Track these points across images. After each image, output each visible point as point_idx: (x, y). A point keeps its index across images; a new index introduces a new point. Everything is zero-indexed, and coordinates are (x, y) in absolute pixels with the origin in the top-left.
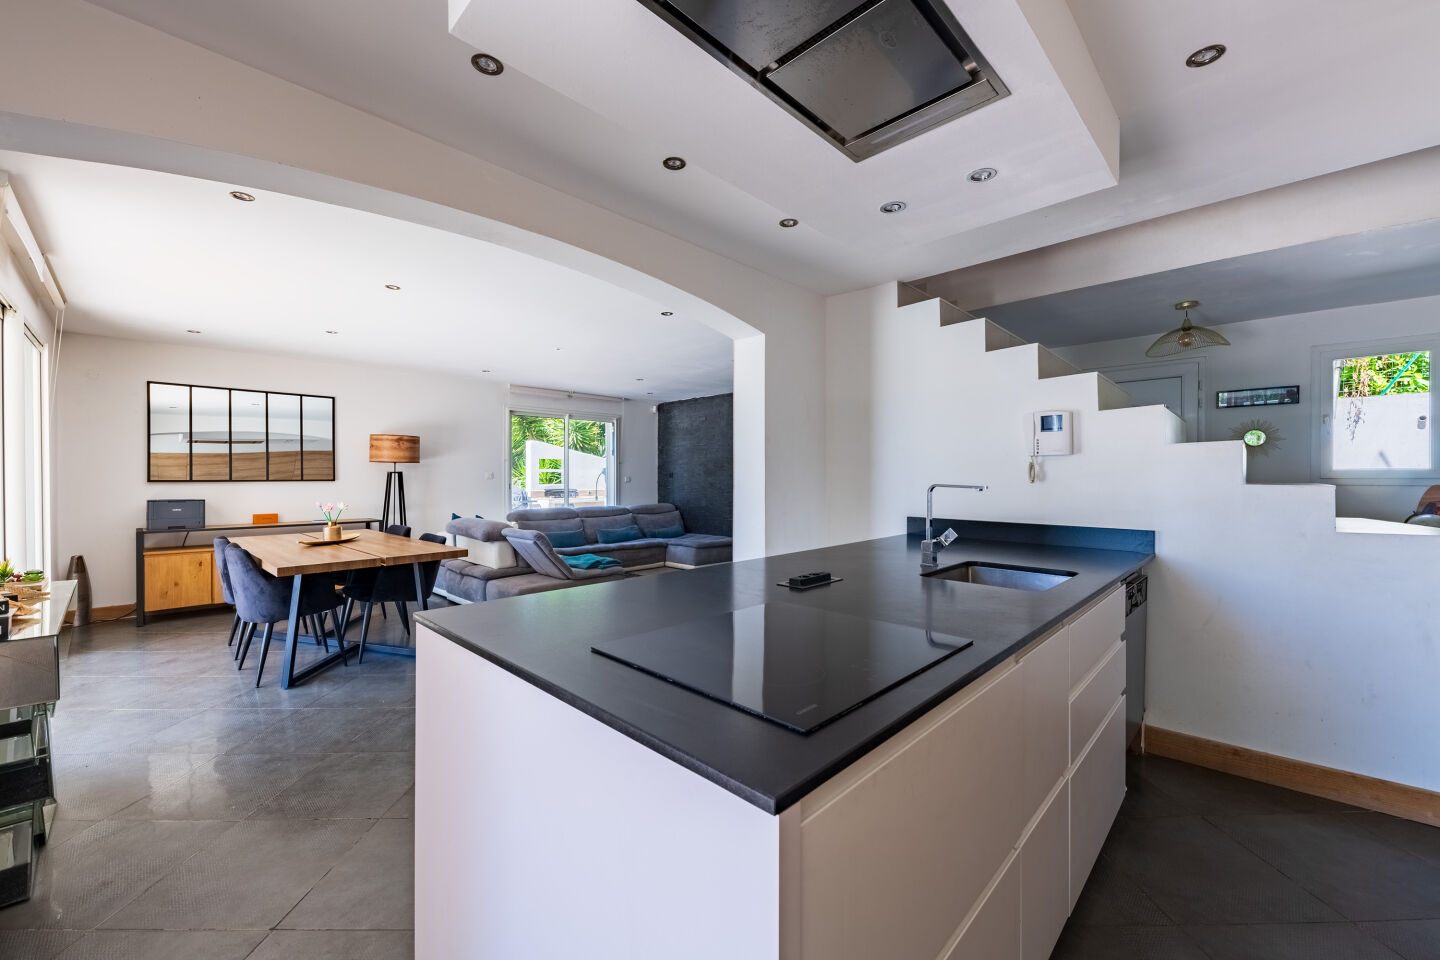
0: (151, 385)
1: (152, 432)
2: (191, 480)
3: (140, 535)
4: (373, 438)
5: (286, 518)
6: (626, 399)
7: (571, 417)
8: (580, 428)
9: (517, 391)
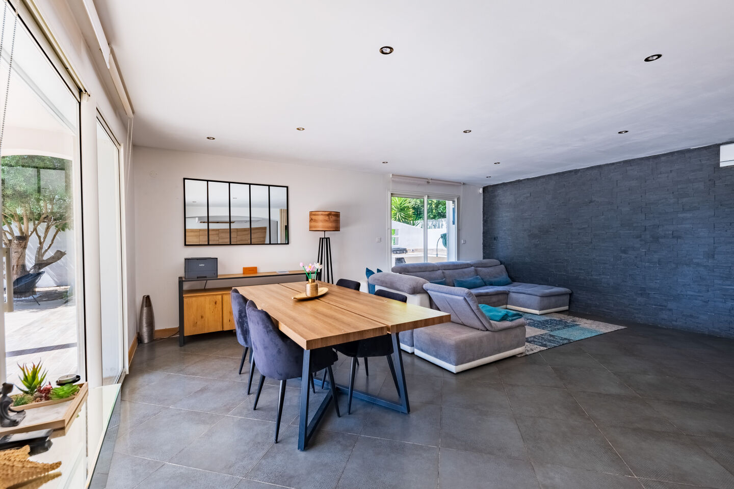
0: (186, 180)
1: (186, 216)
2: (208, 245)
3: (181, 281)
4: (311, 214)
5: (262, 270)
6: (464, 184)
7: (428, 197)
8: (401, 210)
9: (397, 179)
